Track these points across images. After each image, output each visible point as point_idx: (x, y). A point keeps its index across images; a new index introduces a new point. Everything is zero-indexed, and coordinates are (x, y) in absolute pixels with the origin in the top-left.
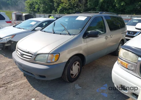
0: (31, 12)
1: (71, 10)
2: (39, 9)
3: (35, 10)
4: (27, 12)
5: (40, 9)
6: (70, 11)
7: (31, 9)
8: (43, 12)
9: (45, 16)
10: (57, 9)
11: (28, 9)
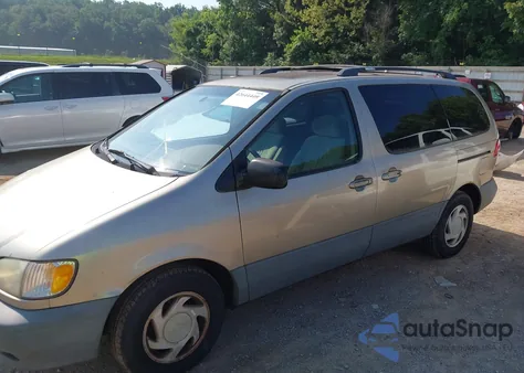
0: (188, 58)
1: (337, 49)
2: (217, 48)
3: (204, 51)
4: (176, 59)
5: (222, 48)
6: (333, 53)
7: (189, 49)
8: (233, 60)
9: (240, 73)
10: (282, 47)
11: (181, 50)
